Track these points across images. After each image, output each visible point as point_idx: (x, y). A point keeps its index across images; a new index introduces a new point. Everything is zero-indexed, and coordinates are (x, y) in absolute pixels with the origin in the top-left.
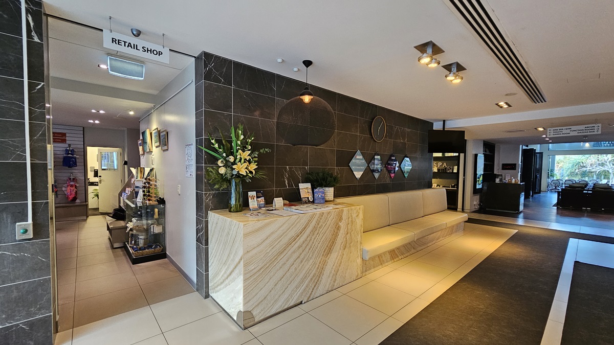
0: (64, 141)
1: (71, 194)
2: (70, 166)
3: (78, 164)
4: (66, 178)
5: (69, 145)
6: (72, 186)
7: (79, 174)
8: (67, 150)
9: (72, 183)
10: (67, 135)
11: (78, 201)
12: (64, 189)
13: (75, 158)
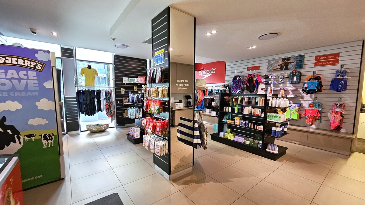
0: (336, 62)
1: (334, 122)
2: (338, 91)
3: (348, 87)
4: (332, 104)
5: (342, 66)
6: (337, 113)
7: (349, 100)
8: (338, 72)
9: (338, 110)
10: (341, 55)
11: (342, 130)
12: (329, 115)
13: (346, 81)
